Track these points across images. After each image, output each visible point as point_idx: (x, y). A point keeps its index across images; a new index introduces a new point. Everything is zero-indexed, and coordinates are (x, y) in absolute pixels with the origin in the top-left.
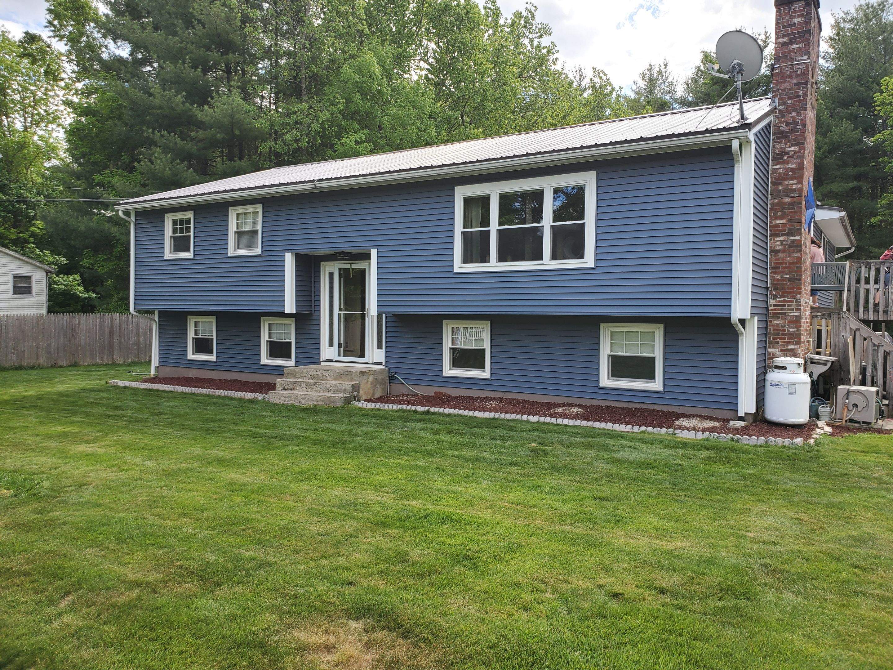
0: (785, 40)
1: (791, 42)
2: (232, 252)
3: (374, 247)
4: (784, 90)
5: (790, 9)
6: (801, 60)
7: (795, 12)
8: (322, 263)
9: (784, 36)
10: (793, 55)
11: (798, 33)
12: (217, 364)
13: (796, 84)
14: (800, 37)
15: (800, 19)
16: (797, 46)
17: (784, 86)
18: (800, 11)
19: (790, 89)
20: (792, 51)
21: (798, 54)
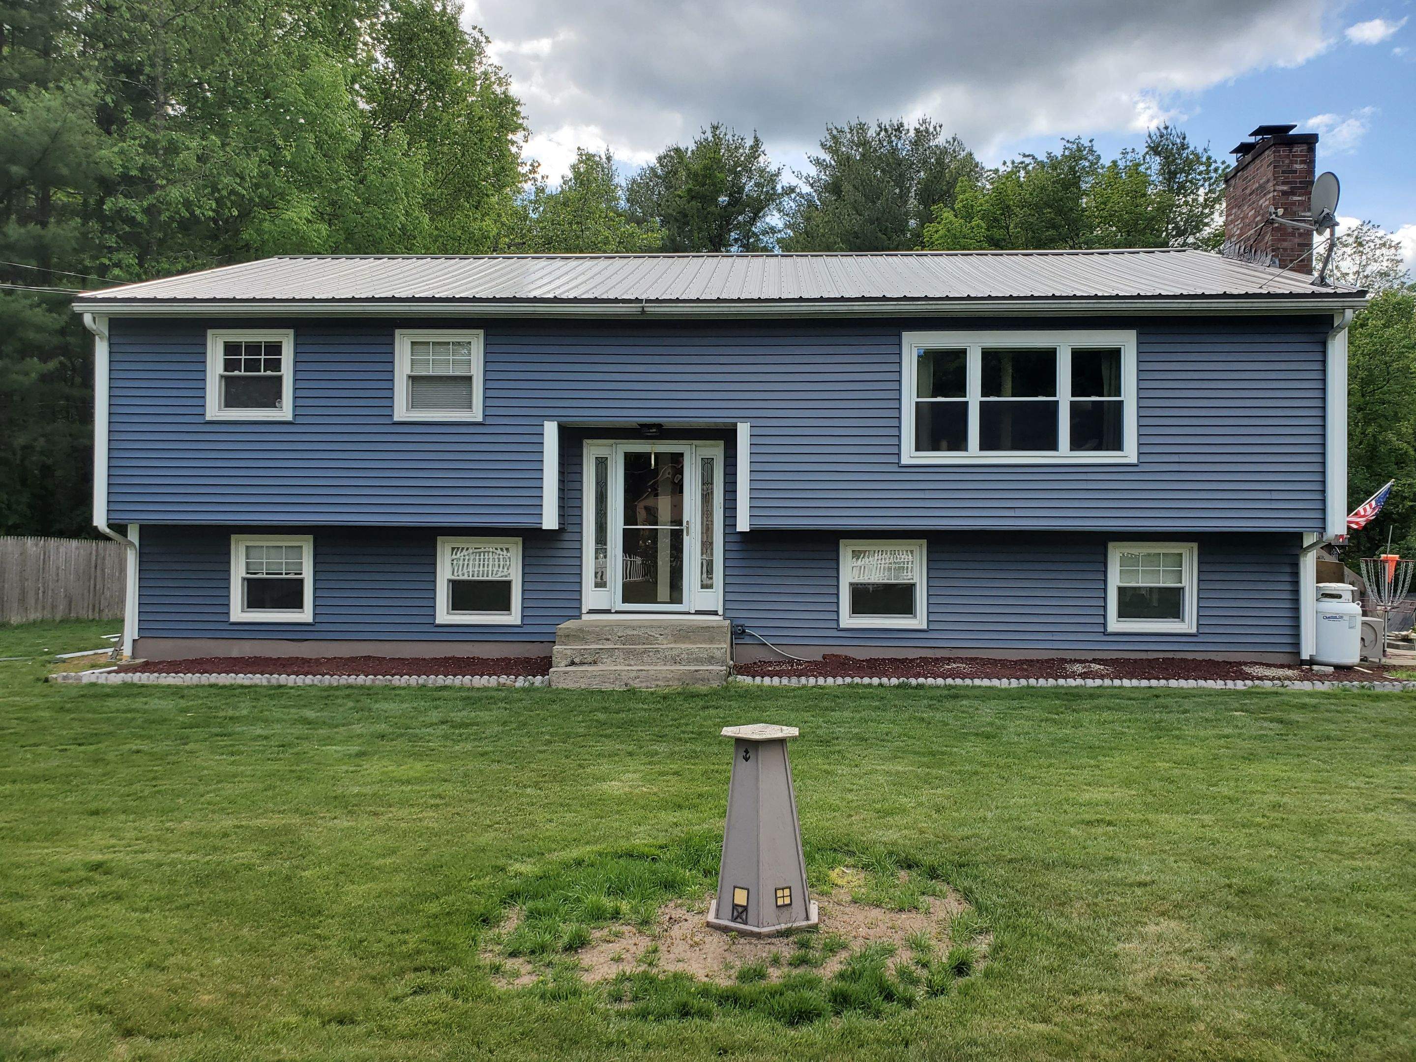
0: (1285, 188)
1: (1292, 193)
2: (402, 412)
3: (745, 418)
4: (1285, 250)
5: (1291, 151)
6: (1304, 217)
7: (1296, 156)
8: (586, 442)
9: (1284, 183)
10: (1294, 208)
11: (1301, 182)
12: (318, 627)
13: (1299, 245)
14: (1301, 188)
15: (1302, 166)
16: (1300, 198)
17: (1285, 244)
18: (1302, 156)
19: (1292, 250)
20: (1294, 203)
21: (1301, 208)
